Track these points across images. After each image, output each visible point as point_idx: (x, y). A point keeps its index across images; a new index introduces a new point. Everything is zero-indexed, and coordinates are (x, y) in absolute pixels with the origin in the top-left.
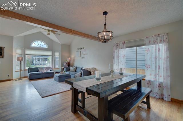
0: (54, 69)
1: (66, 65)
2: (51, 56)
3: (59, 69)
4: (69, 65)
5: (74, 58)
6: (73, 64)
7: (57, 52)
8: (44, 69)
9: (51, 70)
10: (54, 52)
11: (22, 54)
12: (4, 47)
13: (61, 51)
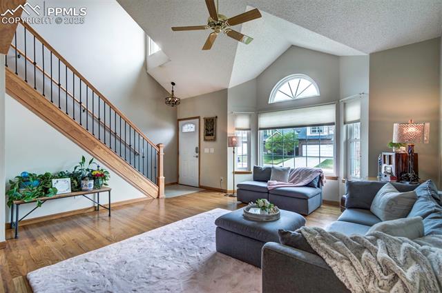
0: (343, 181)
2: (333, 124)
7: (354, 101)
8: (288, 178)
10: (345, 104)
11: (250, 129)
12: (216, 117)
13: (368, 91)
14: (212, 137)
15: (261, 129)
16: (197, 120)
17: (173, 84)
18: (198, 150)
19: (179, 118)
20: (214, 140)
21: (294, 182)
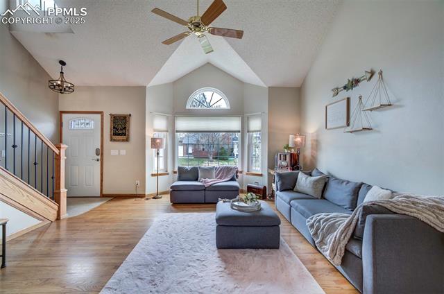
0: (247, 174)
1: (284, 163)
2: (239, 132)
3: (261, 175)
4: (295, 162)
5: (318, 133)
6: (314, 159)
7: (257, 116)
8: (214, 175)
9: (232, 179)
10: (248, 118)
11: (167, 131)
12: (130, 115)
13: (267, 112)
14: (124, 137)
15: (177, 131)
16: (99, 116)
17: (63, 63)
18: (100, 152)
19: (61, 109)
20: (127, 140)
21: (220, 178)
